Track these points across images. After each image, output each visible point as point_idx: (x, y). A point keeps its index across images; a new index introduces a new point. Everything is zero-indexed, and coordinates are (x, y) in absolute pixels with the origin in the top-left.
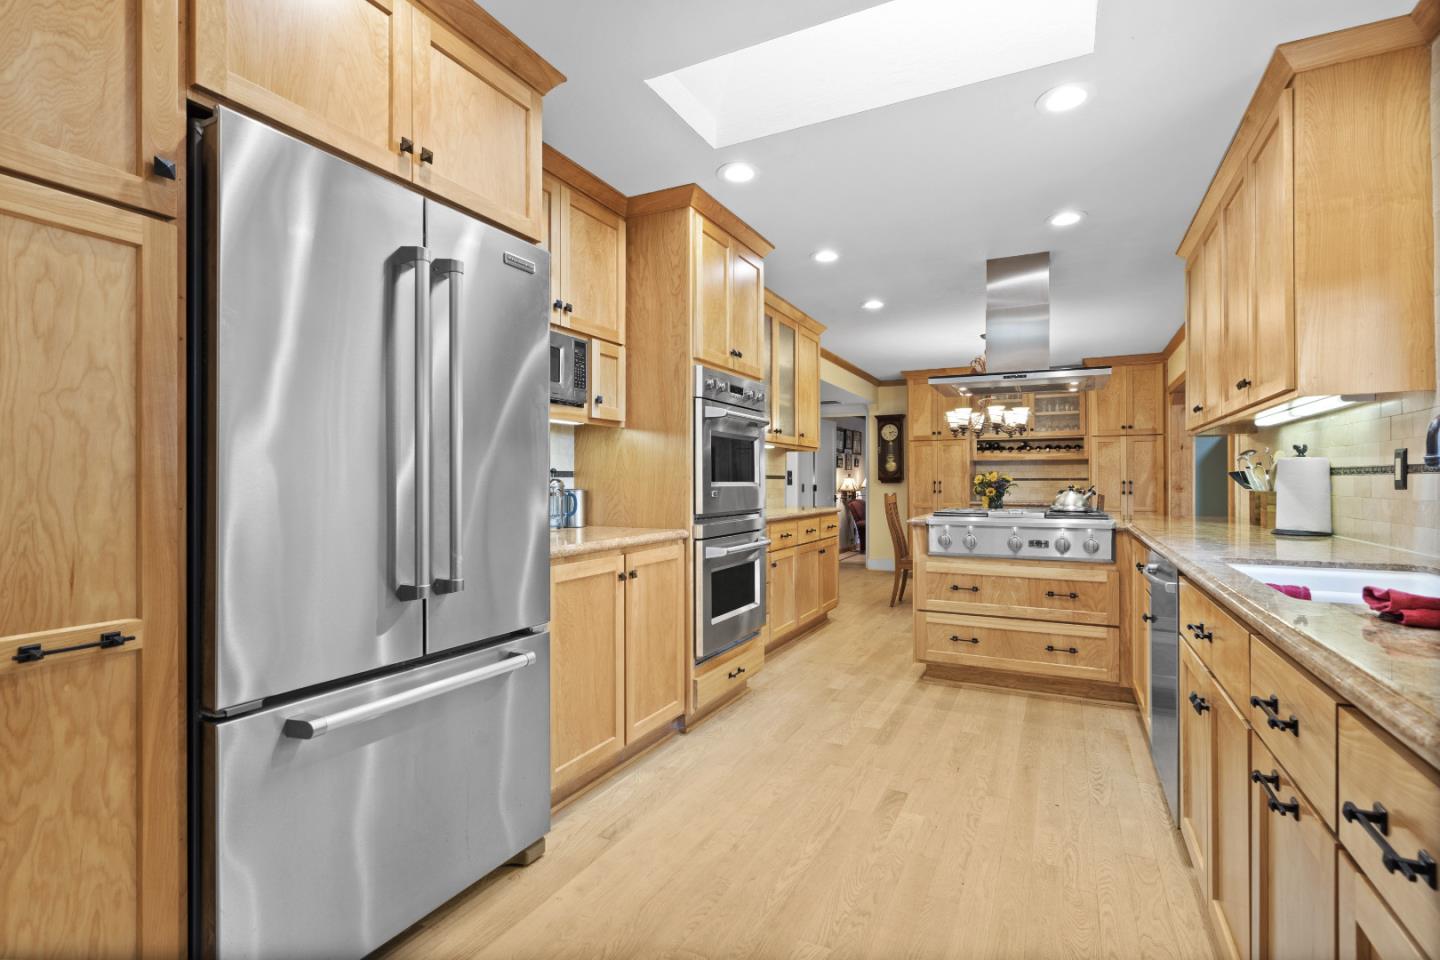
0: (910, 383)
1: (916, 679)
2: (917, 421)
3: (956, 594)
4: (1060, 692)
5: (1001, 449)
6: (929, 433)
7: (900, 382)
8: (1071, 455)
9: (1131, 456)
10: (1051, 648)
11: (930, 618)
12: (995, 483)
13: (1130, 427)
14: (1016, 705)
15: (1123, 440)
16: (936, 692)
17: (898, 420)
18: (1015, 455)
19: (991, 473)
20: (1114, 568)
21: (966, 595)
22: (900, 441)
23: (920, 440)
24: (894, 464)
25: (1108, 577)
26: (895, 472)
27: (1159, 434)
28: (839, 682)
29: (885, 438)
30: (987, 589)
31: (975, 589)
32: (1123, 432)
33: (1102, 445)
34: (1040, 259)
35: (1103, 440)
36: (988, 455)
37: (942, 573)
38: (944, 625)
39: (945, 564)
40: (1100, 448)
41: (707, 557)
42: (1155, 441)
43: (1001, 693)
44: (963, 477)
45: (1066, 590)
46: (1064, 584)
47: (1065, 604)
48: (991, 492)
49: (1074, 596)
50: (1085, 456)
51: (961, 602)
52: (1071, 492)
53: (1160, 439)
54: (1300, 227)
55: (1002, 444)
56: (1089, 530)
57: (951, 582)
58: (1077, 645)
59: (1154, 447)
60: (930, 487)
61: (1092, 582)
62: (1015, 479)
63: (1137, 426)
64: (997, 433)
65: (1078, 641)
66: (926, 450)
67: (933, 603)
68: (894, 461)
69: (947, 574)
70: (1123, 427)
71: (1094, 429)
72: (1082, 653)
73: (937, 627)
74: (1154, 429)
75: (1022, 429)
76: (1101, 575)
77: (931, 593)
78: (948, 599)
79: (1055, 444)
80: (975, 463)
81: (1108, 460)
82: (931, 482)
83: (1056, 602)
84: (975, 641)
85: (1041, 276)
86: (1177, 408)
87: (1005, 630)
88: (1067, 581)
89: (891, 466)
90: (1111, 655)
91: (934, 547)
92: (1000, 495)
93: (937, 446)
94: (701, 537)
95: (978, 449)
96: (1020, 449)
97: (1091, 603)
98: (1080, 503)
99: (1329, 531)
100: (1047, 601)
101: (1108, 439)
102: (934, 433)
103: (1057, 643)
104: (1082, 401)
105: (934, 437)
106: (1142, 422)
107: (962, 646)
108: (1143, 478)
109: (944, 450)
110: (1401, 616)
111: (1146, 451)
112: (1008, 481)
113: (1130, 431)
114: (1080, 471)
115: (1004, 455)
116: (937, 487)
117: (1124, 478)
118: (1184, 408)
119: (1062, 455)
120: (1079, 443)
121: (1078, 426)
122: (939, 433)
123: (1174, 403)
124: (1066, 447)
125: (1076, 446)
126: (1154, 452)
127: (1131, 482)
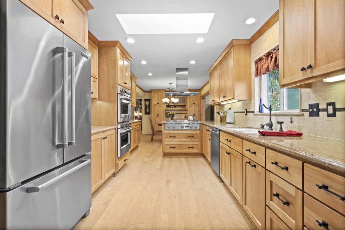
0: (153, 92)
1: (162, 157)
2: (154, 101)
3: (171, 138)
4: (190, 156)
5: (171, 107)
6: (156, 103)
7: (150, 92)
8: (184, 109)
9: (194, 109)
10: (189, 147)
11: (166, 143)
12: (172, 114)
13: (195, 103)
14: (183, 159)
15: (193, 106)
16: (167, 159)
17: (149, 100)
18: (173, 108)
19: (171, 112)
20: (200, 131)
21: (173, 138)
22: (149, 105)
23: (155, 105)
25: (199, 133)
26: (149, 112)
27: (199, 105)
28: (146, 159)
29: (146, 104)
30: (177, 137)
31: (175, 137)
32: (193, 104)
33: (190, 107)
34: (186, 69)
35: (190, 106)
36: (168, 108)
37: (168, 134)
38: (169, 144)
39: (169, 132)
41: (121, 132)
42: (198, 106)
43: (180, 157)
44: (163, 113)
45: (192, 136)
46: (191, 134)
47: (192, 138)
48: (171, 116)
49: (193, 137)
50: (186, 109)
51: (172, 140)
52: (191, 116)
53: (199, 106)
54: (235, 71)
55: (171, 106)
56: (191, 124)
57: (170, 135)
58: (194, 146)
60: (157, 115)
61: (196, 134)
62: (176, 114)
63: (196, 103)
65: (194, 145)
66: (156, 107)
67: (166, 140)
68: (149, 109)
69: (169, 134)
71: (188, 104)
72: (194, 148)
73: (167, 145)
74: (198, 104)
75: (177, 103)
76: (198, 132)
77: (166, 138)
78: (169, 139)
79: (181, 106)
80: (166, 110)
81: (191, 109)
82: (157, 114)
83: (190, 138)
84: (175, 147)
85: (186, 73)
86: (202, 100)
87: (181, 145)
88: (192, 134)
89: (148, 111)
90: (199, 148)
91: (167, 128)
92: (173, 117)
93: (158, 106)
94: (119, 128)
95: (166, 107)
96: (174, 107)
97: (196, 138)
98: (193, 118)
99: (234, 122)
100: (188, 138)
101: (191, 105)
102: (158, 103)
103: (190, 146)
104: (186, 98)
105: (158, 104)
106: (197, 103)
107: (172, 149)
108: (197, 113)
109: (160, 107)
110: (265, 134)
111: (197, 108)
113: (195, 104)
114: (185, 112)
115: (171, 108)
116: (158, 115)
117: (193, 114)
118: (204, 100)
119: (182, 109)
120: (185, 106)
121: (185, 103)
122: (159, 103)
123: (202, 99)
124: (183, 107)
125: (185, 107)
126: (198, 108)
127: (195, 114)
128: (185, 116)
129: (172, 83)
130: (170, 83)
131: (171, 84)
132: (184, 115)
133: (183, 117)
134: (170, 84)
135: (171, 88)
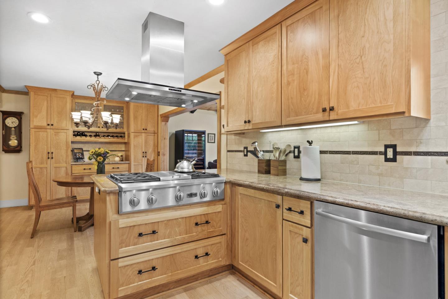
0: (32, 94)
2: (36, 117)
4: (197, 279)
5: (86, 136)
6: (45, 124)
8: (120, 140)
9: (146, 142)
12: (103, 154)
13: (146, 129)
15: (143, 134)
17: (18, 115)
18: (93, 139)
20: (224, 202)
22: (19, 129)
23: (39, 128)
24: (16, 141)
26: (17, 147)
27: (156, 133)
29: (8, 125)
31: (154, 232)
32: (143, 131)
33: (135, 137)
36: (78, 138)
37: (131, 226)
39: (134, 219)
40: (134, 137)
42: (154, 135)
44: (67, 150)
46: (203, 217)
47: (203, 228)
49: (207, 222)
50: (126, 141)
51: (145, 244)
53: (156, 135)
55: (86, 133)
57: (138, 231)
59: (154, 138)
60: (45, 156)
61: (215, 212)
63: (148, 129)
64: (77, 127)
66: (42, 134)
68: (16, 140)
69: (134, 226)
70: (144, 129)
71: (132, 129)
72: (211, 254)
74: (154, 131)
76: (219, 208)
78: (135, 244)
79: (111, 135)
80: (72, 142)
81: (137, 143)
82: (46, 153)
83: (199, 228)
84: (154, 269)
86: (163, 123)
89: (13, 142)
90: (223, 251)
93: (51, 132)
95: (74, 135)
96: (95, 136)
100: (194, 228)
101: (137, 133)
102: (48, 125)
105: (49, 127)
106: (150, 128)
107: (145, 275)
108: (150, 150)
109: (55, 135)
111: (151, 139)
112: (108, 153)
113: (146, 131)
114: (123, 147)
115: (88, 139)
116: (50, 156)
117: (144, 151)
118: (166, 124)
119: (115, 140)
120: (122, 135)
121: (123, 128)
122: (52, 125)
123: (163, 121)
124: (117, 136)
125: (121, 137)
126: (154, 140)
127: (146, 152)
128: (122, 156)
129: (101, 74)
130: (95, 73)
131: (98, 75)
132: (120, 155)
133: (117, 159)
134: (96, 76)
135: (100, 85)
